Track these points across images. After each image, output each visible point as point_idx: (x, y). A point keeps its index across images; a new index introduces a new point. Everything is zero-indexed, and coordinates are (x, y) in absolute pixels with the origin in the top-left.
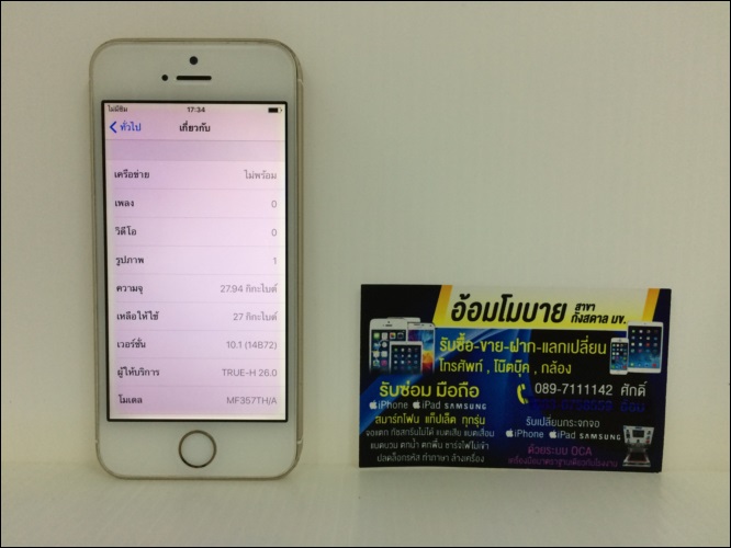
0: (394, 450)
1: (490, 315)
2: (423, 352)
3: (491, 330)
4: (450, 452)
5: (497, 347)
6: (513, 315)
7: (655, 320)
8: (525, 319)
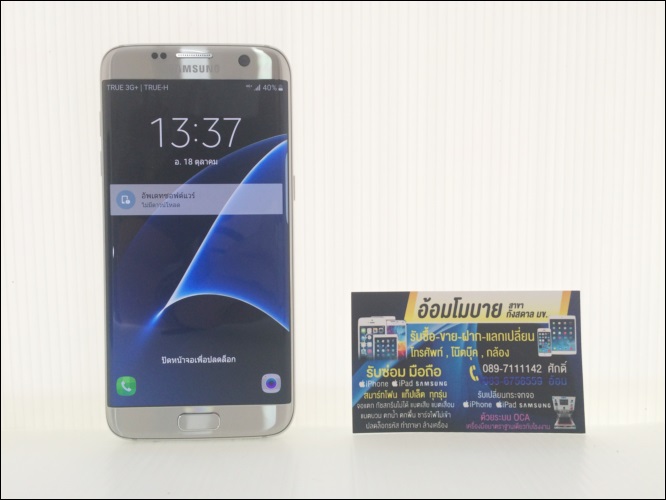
0: (379, 419)
1: (446, 313)
2: (398, 342)
3: (448, 325)
4: (421, 420)
5: (453, 337)
6: (463, 313)
7: (569, 313)
8: (472, 315)
